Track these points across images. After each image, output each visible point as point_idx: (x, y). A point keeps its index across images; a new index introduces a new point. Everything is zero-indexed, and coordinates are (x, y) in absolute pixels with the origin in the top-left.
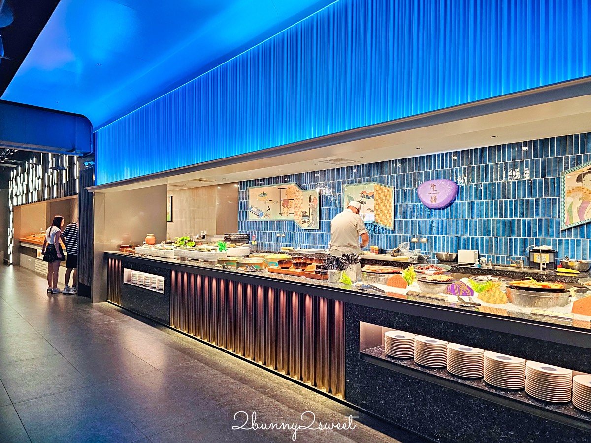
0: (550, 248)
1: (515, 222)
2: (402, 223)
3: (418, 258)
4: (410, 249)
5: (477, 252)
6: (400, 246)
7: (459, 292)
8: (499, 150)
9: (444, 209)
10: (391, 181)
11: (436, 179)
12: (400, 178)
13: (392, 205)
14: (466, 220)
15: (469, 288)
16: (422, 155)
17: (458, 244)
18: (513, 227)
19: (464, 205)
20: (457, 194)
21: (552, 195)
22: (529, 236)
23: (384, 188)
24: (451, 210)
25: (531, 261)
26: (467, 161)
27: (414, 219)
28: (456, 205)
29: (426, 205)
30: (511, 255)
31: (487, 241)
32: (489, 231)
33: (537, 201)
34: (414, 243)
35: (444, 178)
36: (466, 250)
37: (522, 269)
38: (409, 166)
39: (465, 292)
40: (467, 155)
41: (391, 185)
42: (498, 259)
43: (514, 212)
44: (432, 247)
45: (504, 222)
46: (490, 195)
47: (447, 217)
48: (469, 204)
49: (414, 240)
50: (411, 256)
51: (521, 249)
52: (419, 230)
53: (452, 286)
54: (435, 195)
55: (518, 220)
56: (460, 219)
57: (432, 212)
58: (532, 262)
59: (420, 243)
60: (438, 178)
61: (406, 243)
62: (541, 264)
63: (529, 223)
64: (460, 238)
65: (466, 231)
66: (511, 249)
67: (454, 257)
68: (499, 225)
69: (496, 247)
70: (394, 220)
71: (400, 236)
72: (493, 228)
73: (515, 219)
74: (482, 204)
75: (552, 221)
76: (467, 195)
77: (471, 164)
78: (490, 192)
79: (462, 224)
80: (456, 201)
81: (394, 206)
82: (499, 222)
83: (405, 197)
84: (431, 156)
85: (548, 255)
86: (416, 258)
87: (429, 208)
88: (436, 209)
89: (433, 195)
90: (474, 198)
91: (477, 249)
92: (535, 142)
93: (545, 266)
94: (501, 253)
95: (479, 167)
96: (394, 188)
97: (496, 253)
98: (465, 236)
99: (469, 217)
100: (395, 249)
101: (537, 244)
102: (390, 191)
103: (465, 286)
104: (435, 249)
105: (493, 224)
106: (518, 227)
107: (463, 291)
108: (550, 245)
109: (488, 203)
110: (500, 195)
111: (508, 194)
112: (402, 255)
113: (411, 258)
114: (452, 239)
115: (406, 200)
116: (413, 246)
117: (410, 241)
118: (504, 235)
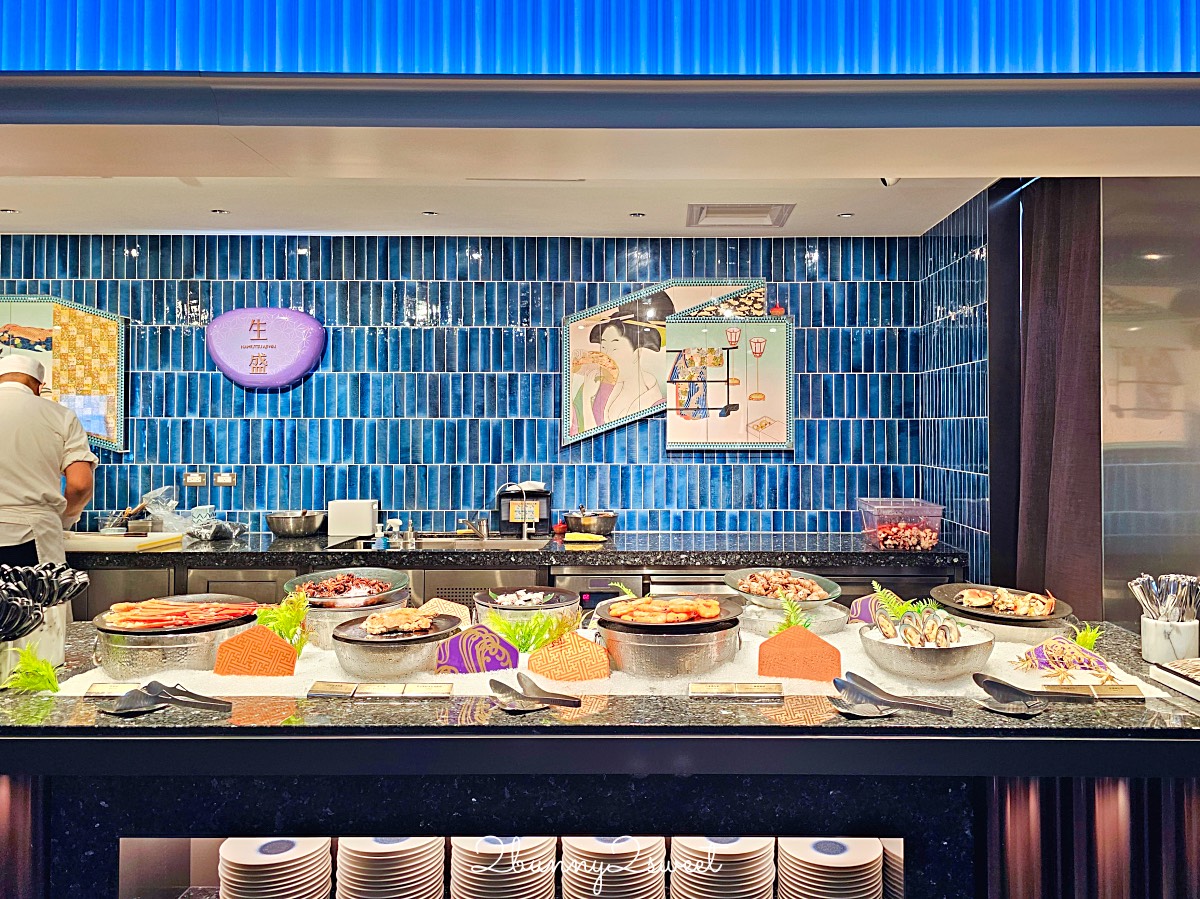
0: (540, 486)
1: (465, 427)
2: (152, 430)
3: (215, 533)
4: (180, 506)
5: (376, 506)
6: (146, 500)
7: (475, 659)
8: (429, 249)
9: (285, 390)
10: (113, 299)
11: (263, 305)
12: (146, 293)
13: (119, 375)
14: (348, 423)
15: (503, 643)
16: (218, 233)
17: (325, 489)
18: (462, 439)
19: (342, 381)
20: (323, 353)
21: (543, 366)
22: (497, 460)
23: (89, 319)
24: (307, 394)
25: (503, 519)
26: (349, 268)
27: (193, 417)
28: (321, 381)
29: (231, 376)
30: (456, 506)
31: (400, 475)
32: (405, 450)
33: (513, 378)
34: (193, 488)
35: (286, 305)
36: (347, 501)
37: (486, 540)
38: (177, 259)
39: (493, 658)
40: (350, 249)
41: (113, 310)
42: (426, 519)
43: (463, 404)
44: (249, 496)
45: (440, 427)
46: (406, 361)
47: (296, 414)
48: (355, 379)
49: (194, 478)
50: (191, 529)
51: (478, 491)
52: (210, 450)
53: (454, 644)
54: (262, 351)
55: (473, 423)
56: (331, 419)
57: (250, 400)
58: (505, 521)
59: (214, 488)
60: (267, 302)
61: (165, 488)
62: (525, 525)
63: (497, 430)
64: (330, 469)
65: (348, 453)
66: (455, 495)
67: (318, 523)
68: (428, 435)
69: (423, 489)
70: (126, 422)
71: (147, 470)
72: (415, 442)
73: (465, 421)
74: (388, 381)
75: (542, 425)
76: (348, 357)
77: (359, 274)
78: (408, 351)
79: (335, 431)
80: (320, 371)
81: (126, 375)
82: (428, 428)
83: (165, 352)
84: (246, 239)
85: (538, 502)
86: (207, 533)
87: (242, 387)
88: (262, 391)
89: (255, 352)
90: (369, 365)
91: (376, 496)
92: (508, 240)
93: (533, 530)
94: (433, 505)
95: (378, 287)
96: (127, 321)
97: (421, 504)
98: (344, 465)
99: (354, 414)
100: (129, 510)
101: (512, 479)
102: (113, 331)
103: (491, 640)
104: (261, 502)
105: (416, 431)
106: (473, 439)
107: (487, 654)
108: (538, 480)
109: (402, 380)
110: (431, 360)
111: (451, 359)
112: (157, 526)
113: (191, 535)
114: (308, 472)
115: (165, 361)
116: (189, 499)
117: (179, 481)
118: (440, 459)
